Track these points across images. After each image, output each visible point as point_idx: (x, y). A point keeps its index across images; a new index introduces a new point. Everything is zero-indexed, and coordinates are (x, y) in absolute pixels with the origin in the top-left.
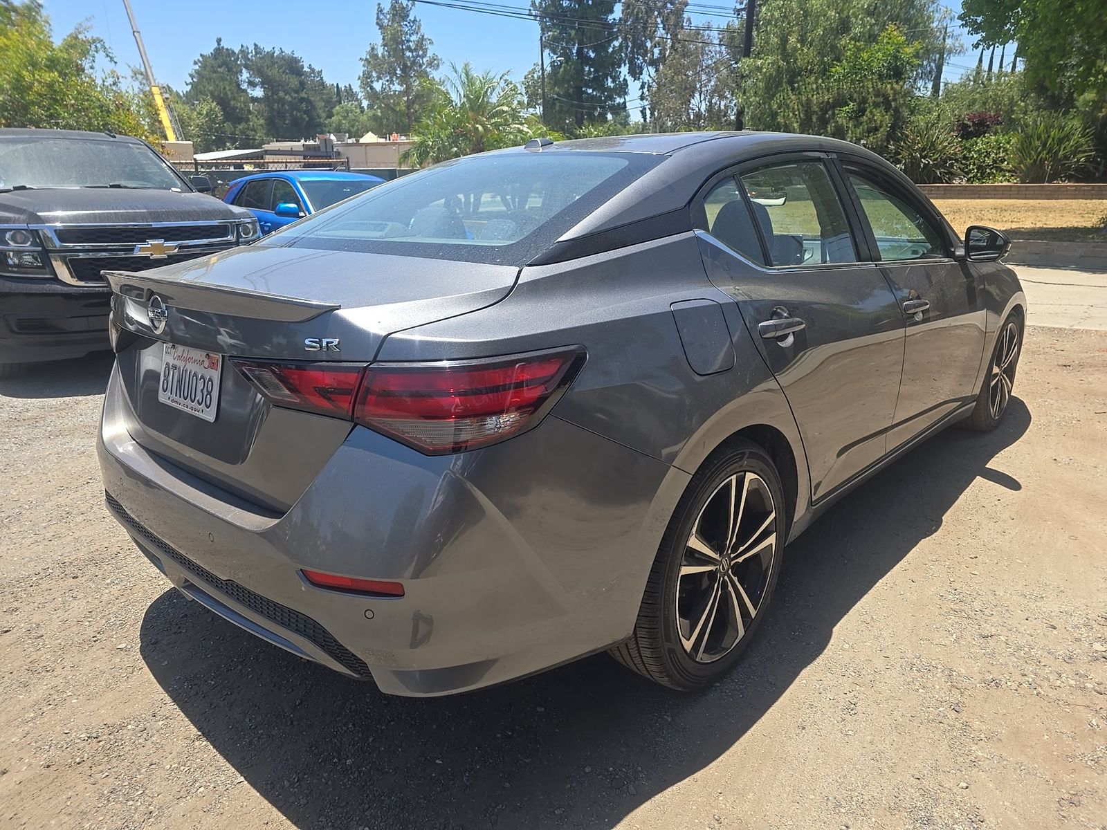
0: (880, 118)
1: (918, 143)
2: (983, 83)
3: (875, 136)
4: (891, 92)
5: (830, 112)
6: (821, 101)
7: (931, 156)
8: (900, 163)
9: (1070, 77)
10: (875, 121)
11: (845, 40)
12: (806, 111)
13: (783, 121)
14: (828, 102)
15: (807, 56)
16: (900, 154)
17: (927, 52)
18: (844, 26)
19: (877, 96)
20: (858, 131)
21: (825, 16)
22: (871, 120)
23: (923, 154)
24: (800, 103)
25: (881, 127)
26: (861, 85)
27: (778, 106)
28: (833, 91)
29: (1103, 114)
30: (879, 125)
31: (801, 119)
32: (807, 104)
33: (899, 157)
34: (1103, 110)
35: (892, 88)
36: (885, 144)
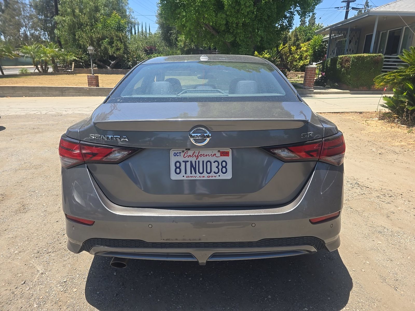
0: (120, 45)
1: (135, 55)
2: (144, 36)
3: (120, 52)
4: (121, 36)
5: (101, 42)
6: (96, 37)
7: (139, 60)
8: (130, 62)
9: (174, 37)
10: (119, 46)
11: (98, 15)
12: (91, 40)
13: (82, 43)
14: (99, 38)
15: (84, 19)
16: (129, 59)
17: (128, 23)
18: (97, 9)
19: (117, 37)
20: (113, 49)
21: (89, 4)
22: (117, 46)
23: (137, 59)
24: (88, 37)
25: (121, 48)
26: (110, 32)
27: (78, 37)
28: (100, 34)
29: (186, 49)
30: (120, 48)
31: (89, 43)
32: (91, 37)
33: (129, 60)
34: (186, 48)
35: (122, 35)
36: (124, 55)
